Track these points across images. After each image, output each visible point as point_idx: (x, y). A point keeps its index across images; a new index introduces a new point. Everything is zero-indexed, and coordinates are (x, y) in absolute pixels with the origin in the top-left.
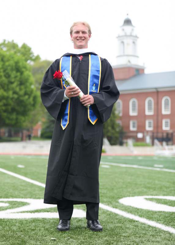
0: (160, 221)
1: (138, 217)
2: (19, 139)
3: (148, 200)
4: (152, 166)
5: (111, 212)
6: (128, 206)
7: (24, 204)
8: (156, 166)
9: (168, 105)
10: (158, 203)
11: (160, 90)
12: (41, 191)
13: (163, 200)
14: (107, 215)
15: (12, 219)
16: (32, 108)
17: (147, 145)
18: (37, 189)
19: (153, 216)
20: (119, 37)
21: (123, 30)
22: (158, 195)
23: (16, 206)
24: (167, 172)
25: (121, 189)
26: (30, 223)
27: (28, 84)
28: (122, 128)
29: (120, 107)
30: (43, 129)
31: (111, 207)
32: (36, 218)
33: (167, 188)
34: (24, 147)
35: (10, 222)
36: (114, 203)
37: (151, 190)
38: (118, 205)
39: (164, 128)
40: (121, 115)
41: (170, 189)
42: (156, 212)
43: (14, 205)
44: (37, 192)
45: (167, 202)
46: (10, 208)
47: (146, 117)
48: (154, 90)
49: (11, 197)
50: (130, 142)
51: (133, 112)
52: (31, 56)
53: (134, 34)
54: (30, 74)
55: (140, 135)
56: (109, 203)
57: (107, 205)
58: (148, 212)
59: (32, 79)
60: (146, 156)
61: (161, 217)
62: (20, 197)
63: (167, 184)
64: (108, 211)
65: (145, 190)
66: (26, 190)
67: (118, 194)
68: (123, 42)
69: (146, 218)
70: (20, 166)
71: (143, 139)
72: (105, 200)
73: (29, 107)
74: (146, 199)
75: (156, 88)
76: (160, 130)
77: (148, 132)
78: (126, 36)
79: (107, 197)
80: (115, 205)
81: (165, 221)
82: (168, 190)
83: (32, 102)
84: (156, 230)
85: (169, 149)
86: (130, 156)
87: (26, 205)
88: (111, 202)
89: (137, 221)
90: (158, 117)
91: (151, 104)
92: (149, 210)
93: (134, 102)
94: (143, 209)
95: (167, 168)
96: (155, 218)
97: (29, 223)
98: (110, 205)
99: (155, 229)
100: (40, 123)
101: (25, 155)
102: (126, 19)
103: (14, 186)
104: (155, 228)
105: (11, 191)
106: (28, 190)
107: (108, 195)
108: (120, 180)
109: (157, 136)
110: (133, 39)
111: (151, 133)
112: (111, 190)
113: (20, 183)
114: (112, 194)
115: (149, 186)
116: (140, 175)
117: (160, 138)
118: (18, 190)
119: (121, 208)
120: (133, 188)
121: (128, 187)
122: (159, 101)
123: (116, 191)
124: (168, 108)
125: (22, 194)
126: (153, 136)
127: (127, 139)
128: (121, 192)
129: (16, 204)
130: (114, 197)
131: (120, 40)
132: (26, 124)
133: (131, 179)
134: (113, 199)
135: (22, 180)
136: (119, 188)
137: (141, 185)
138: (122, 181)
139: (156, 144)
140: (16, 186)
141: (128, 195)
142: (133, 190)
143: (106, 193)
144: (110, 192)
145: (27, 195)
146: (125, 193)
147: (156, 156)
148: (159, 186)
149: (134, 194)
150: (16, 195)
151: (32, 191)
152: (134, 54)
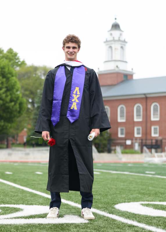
0: (160, 226)
1: (137, 222)
2: (5, 146)
3: (143, 206)
4: (144, 173)
5: (108, 217)
6: (126, 212)
7: (17, 210)
8: (147, 172)
9: (157, 111)
10: (156, 209)
11: (148, 96)
12: (32, 197)
13: (160, 206)
14: (105, 221)
16: (18, 115)
17: (135, 152)
18: (28, 195)
20: (107, 41)
21: (111, 34)
22: (155, 201)
23: (8, 212)
24: (159, 178)
25: (115, 195)
26: (26, 229)
27: (15, 90)
28: (110, 135)
31: (108, 213)
32: (31, 224)
33: (161, 194)
34: (10, 154)
35: (4, 228)
36: (110, 208)
37: (146, 196)
38: (114, 211)
39: (153, 135)
41: (165, 195)
42: (154, 218)
43: (6, 211)
44: (29, 198)
45: (164, 208)
46: (3, 214)
47: (134, 124)
48: (143, 96)
49: (3, 203)
50: (118, 149)
51: (121, 119)
52: (17, 61)
53: (122, 39)
54: (17, 80)
55: (129, 142)
56: (105, 209)
57: (103, 211)
58: (147, 217)
59: (19, 85)
60: (134, 163)
61: (160, 223)
62: (11, 203)
63: (162, 190)
64: (104, 217)
65: (140, 196)
66: (17, 195)
67: (113, 200)
68: (111, 47)
69: (145, 224)
70: (8, 173)
71: (132, 146)
72: (100, 206)
73: (15, 113)
74: (142, 204)
75: (145, 94)
76: (149, 137)
77: (136, 139)
78: (114, 40)
79: (102, 203)
80: (111, 211)
82: (163, 196)
83: (18, 109)
85: (158, 156)
86: (119, 163)
87: (19, 211)
88: (106, 207)
89: (136, 226)
90: (147, 123)
91: (140, 110)
92: (147, 215)
93: (122, 107)
94: (141, 215)
95: (159, 174)
96: (154, 223)
97: (24, 229)
98: (106, 210)
100: (25, 130)
101: (10, 162)
102: (114, 23)
103: (3, 193)
105: (2, 197)
106: (19, 196)
107: (103, 201)
108: (112, 187)
109: (146, 143)
110: (121, 44)
111: (139, 140)
112: (105, 196)
113: (9, 189)
114: (107, 200)
115: (143, 192)
116: (132, 181)
117: (149, 145)
118: (8, 196)
119: (118, 214)
120: (127, 195)
121: (122, 193)
122: (148, 107)
123: (110, 197)
124: (158, 114)
125: (13, 200)
126: (142, 143)
127: (115, 146)
128: (116, 198)
129: (9, 210)
130: (109, 203)
131: (107, 45)
132: (12, 131)
133: (123, 185)
134: (109, 204)
135: (11, 186)
136: (113, 194)
137: (135, 191)
138: (115, 187)
139: (146, 151)
140: (6, 192)
141: (123, 201)
142: (128, 196)
143: (100, 199)
144: (104, 198)
145: (19, 201)
146: (120, 199)
147: (146, 163)
148: (153, 192)
149: (129, 200)
150: (8, 201)
151: (23, 198)
152: (122, 60)
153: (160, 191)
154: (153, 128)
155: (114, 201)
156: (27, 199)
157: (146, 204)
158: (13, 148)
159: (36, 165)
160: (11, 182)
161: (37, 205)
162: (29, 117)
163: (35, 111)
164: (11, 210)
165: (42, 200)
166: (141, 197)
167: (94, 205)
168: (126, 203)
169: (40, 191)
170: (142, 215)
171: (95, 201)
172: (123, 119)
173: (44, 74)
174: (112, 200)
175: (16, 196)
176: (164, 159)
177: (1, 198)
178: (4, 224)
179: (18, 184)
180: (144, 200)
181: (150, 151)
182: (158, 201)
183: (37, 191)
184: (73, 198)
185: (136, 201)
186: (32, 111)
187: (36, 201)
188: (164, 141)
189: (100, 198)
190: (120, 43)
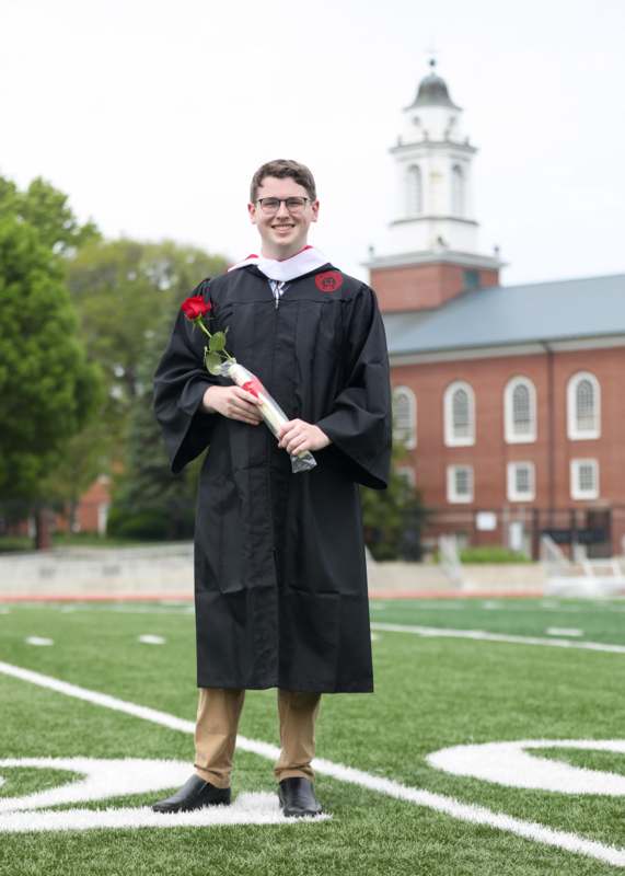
0: (595, 830)
1: (507, 816)
2: (28, 543)
3: (537, 755)
4: (542, 634)
5: (401, 800)
6: (466, 778)
7: (62, 778)
8: (554, 631)
9: (592, 403)
10: (582, 766)
11: (558, 347)
12: (122, 728)
15: (19, 835)
16: (74, 422)
17: (513, 558)
18: (107, 722)
19: (567, 814)
20: (400, 147)
21: (416, 121)
22: (577, 738)
23: (31, 785)
24: (599, 653)
25: (430, 718)
28: (418, 493)
29: (407, 416)
30: (116, 504)
31: (401, 783)
32: (112, 829)
33: (603, 709)
34: (46, 573)
35: (13, 847)
36: (411, 766)
37: (546, 719)
38: (424, 776)
39: (577, 493)
40: (412, 444)
41: (618, 714)
42: (574, 799)
43: (24, 783)
44: (110, 733)
45: (612, 761)
46: (10, 794)
47: (507, 451)
48: (539, 349)
49: (11, 754)
50: (450, 547)
51: (457, 435)
52: (67, 224)
53: (458, 137)
55: (486, 522)
56: (391, 770)
57: (382, 777)
58: (546, 798)
59: (71, 312)
60: (509, 599)
63: (606, 697)
64: (389, 797)
65: (522, 718)
66: (67, 724)
68: (415, 168)
69: (539, 822)
70: (36, 641)
71: (498, 536)
72: (373, 757)
74: (531, 751)
75: (543, 342)
76: (560, 502)
77: (515, 507)
78: (429, 144)
79: (379, 747)
80: (419, 776)
81: (613, 831)
82: (611, 719)
83: (73, 405)
84: (581, 866)
85: (597, 573)
86: (452, 599)
87: (70, 780)
88: (396, 762)
89: (508, 833)
90: (553, 449)
91: (528, 400)
92: (548, 791)
93: (460, 392)
94: (523, 789)
95: (596, 638)
96: (573, 820)
97: (86, 848)
98: (393, 775)
99: (576, 861)
100: (103, 480)
101: (49, 601)
102: (427, 79)
103: (14, 715)
104: (576, 856)
105: (10, 731)
106: (75, 726)
107: (383, 739)
108: (421, 686)
109: (551, 522)
110: (453, 157)
111: (527, 510)
112: (392, 720)
113: (40, 700)
114: (398, 735)
115: (536, 703)
116: (495, 664)
117: (561, 532)
118: (34, 726)
119: (438, 788)
120: (475, 714)
121: (456, 709)
122: (557, 390)
123: (410, 725)
124: (592, 417)
125: (52, 740)
126: (536, 522)
127: (436, 535)
128: (433, 727)
129: (33, 777)
130: (406, 745)
131: (403, 160)
132: (52, 484)
133: (464, 680)
134: (405, 752)
135: (47, 690)
136: (424, 714)
137: (505, 700)
138: (430, 687)
139: (549, 552)
140: (26, 714)
141: (458, 737)
142: (479, 720)
143: (375, 734)
144: (388, 729)
145: (71, 744)
146: (446, 731)
147: (553, 598)
148: (573, 704)
149: (481, 733)
150: (31, 744)
151: (89, 731)
152: (457, 215)
153: (598, 702)
154: (575, 467)
155: (424, 740)
156: (103, 734)
157: (545, 750)
158: (60, 549)
159: (143, 610)
160: (49, 674)
161: (138, 757)
162: (115, 433)
163: (138, 411)
164: (41, 781)
165: (157, 739)
166: (529, 723)
167: (353, 756)
168: (470, 748)
169: (152, 707)
170: (530, 790)
171: (354, 740)
172: (465, 435)
173: (169, 272)
174: (417, 735)
175: (63, 726)
176: (618, 580)
177: (5, 734)
178: (14, 832)
179: (72, 682)
180: (540, 732)
181: (565, 554)
182: (588, 739)
183: (143, 705)
184: (274, 731)
185: (506, 736)
186: (127, 409)
187: (136, 743)
188: (616, 514)
189: (373, 729)
190: (450, 151)
